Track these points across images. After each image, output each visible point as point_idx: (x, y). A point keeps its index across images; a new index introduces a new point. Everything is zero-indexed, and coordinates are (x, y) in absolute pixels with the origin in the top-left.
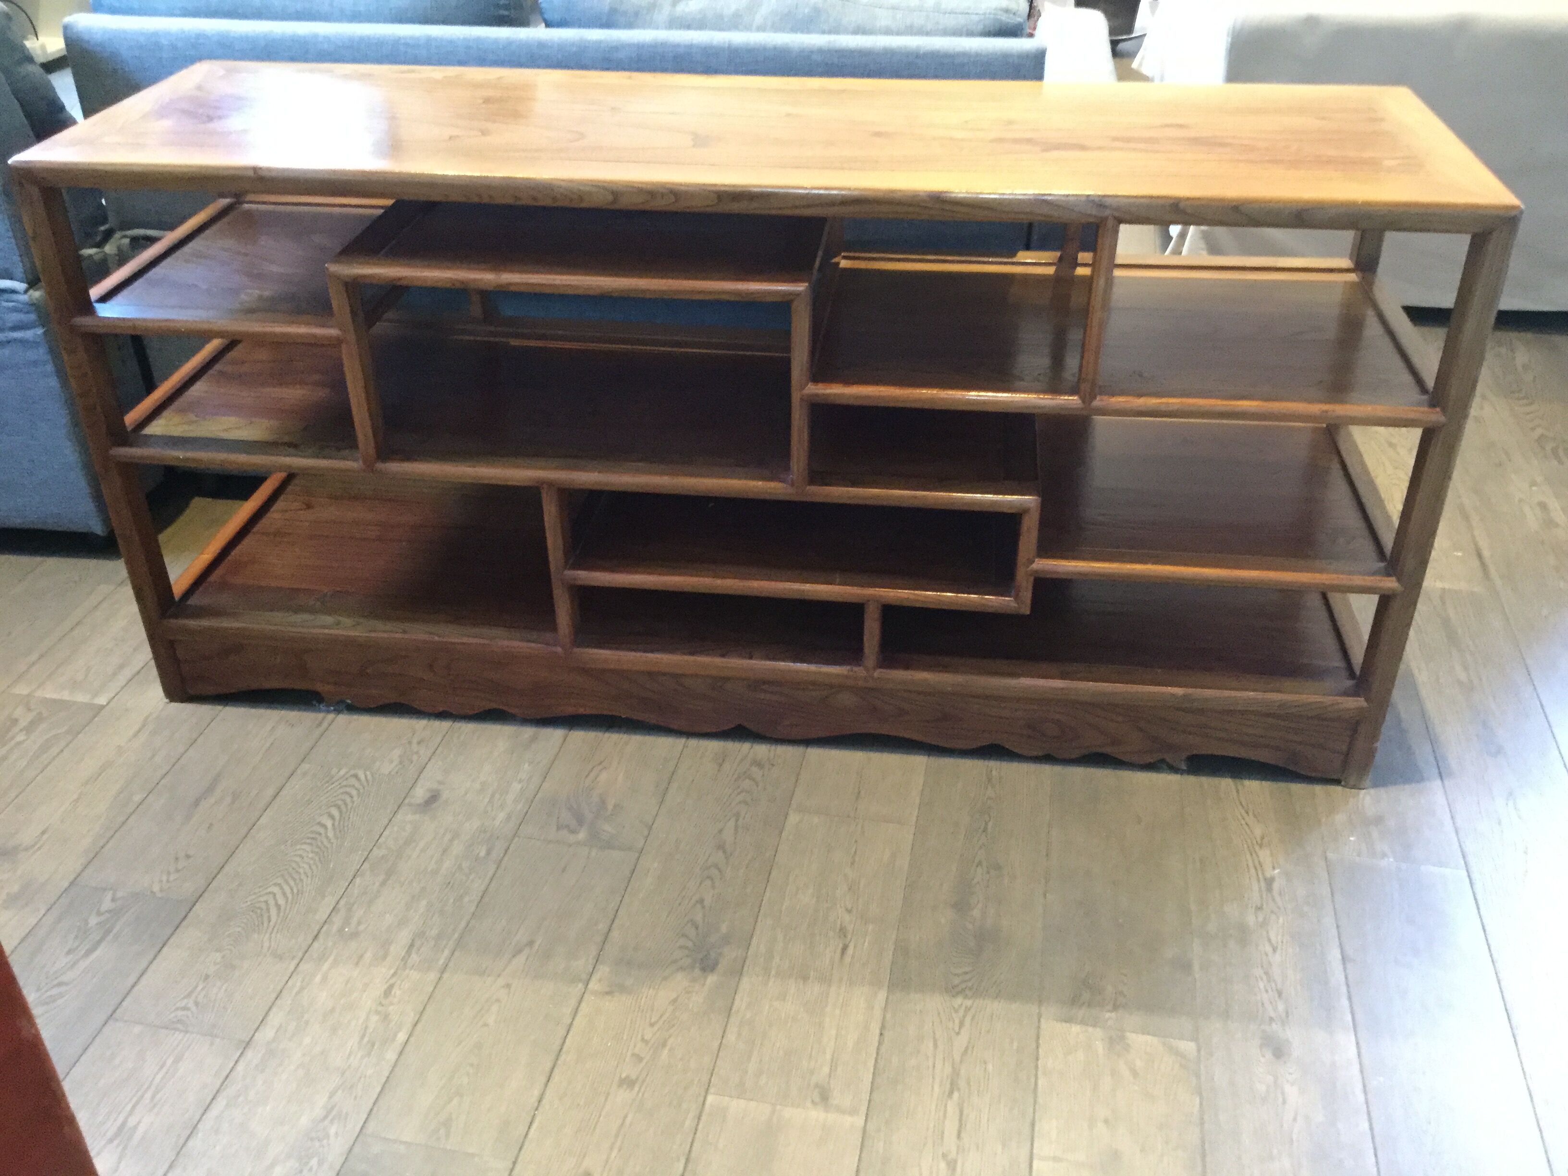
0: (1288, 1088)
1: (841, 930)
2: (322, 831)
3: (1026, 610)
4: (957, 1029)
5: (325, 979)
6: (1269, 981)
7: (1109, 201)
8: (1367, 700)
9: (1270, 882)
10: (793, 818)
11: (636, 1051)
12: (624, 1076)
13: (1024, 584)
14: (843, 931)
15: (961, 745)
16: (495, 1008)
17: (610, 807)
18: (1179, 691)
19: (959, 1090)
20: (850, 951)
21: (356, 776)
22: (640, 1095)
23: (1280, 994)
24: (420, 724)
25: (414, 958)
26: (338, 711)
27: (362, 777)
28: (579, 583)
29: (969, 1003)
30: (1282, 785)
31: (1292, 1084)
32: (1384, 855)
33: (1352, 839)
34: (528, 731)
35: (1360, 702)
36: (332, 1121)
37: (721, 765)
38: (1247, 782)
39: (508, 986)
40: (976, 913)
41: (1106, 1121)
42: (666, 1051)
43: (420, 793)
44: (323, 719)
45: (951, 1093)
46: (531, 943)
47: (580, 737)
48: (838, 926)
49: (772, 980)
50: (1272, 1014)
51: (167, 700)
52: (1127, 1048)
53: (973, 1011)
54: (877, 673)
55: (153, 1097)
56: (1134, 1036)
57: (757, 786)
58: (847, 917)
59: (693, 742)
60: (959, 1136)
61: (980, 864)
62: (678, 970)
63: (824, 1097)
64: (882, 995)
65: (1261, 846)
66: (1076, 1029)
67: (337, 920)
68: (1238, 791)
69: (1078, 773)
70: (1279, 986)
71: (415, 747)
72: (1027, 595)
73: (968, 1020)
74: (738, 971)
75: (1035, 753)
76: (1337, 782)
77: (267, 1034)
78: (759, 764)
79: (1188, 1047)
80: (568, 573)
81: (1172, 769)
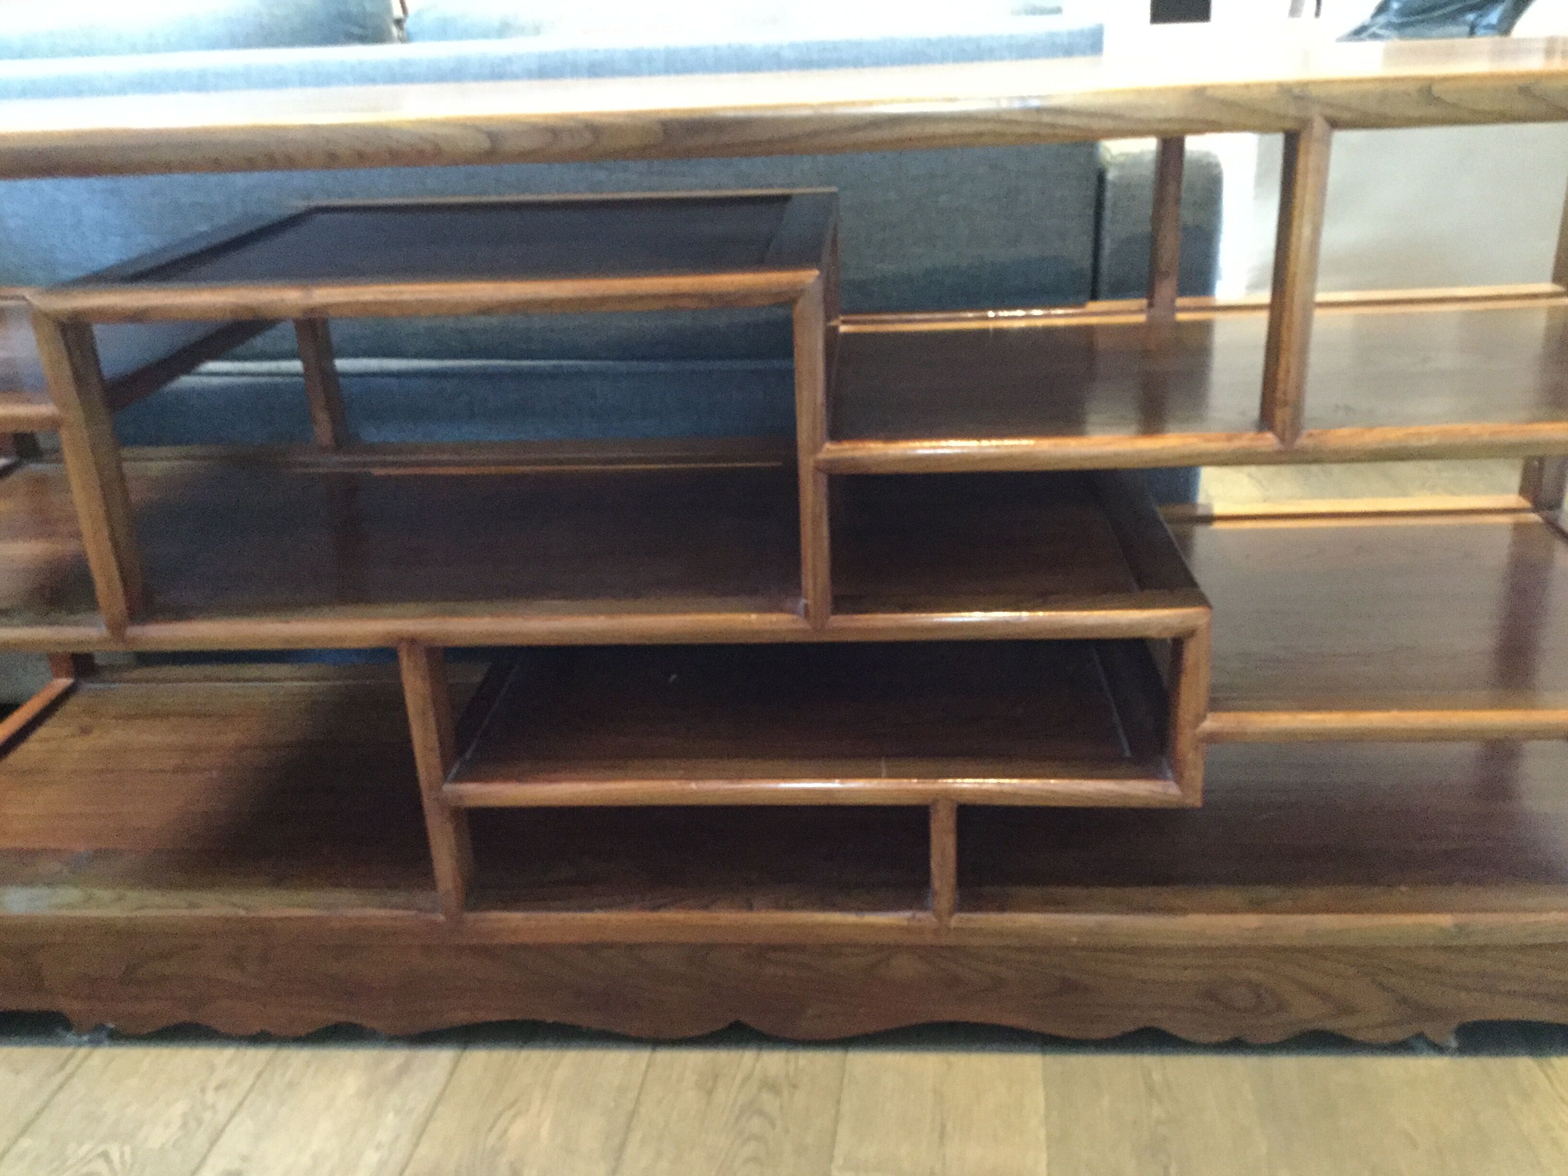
7: (1315, 92)
13: (1190, 756)
15: (1099, 1032)
18: (1446, 920)
21: (105, 1156)
24: (224, 1056)
26: (95, 1043)
27: (115, 1156)
28: (470, 803)
34: (395, 1057)
37: (710, 1093)
44: (70, 1057)
47: (480, 1061)
54: (957, 920)
57: (773, 1126)
59: (665, 1056)
68: (1547, 1076)
69: (1288, 1065)
71: (210, 1096)
72: (1196, 775)
75: (1216, 1038)
78: (771, 1086)
80: (449, 788)
81: (1439, 1049)
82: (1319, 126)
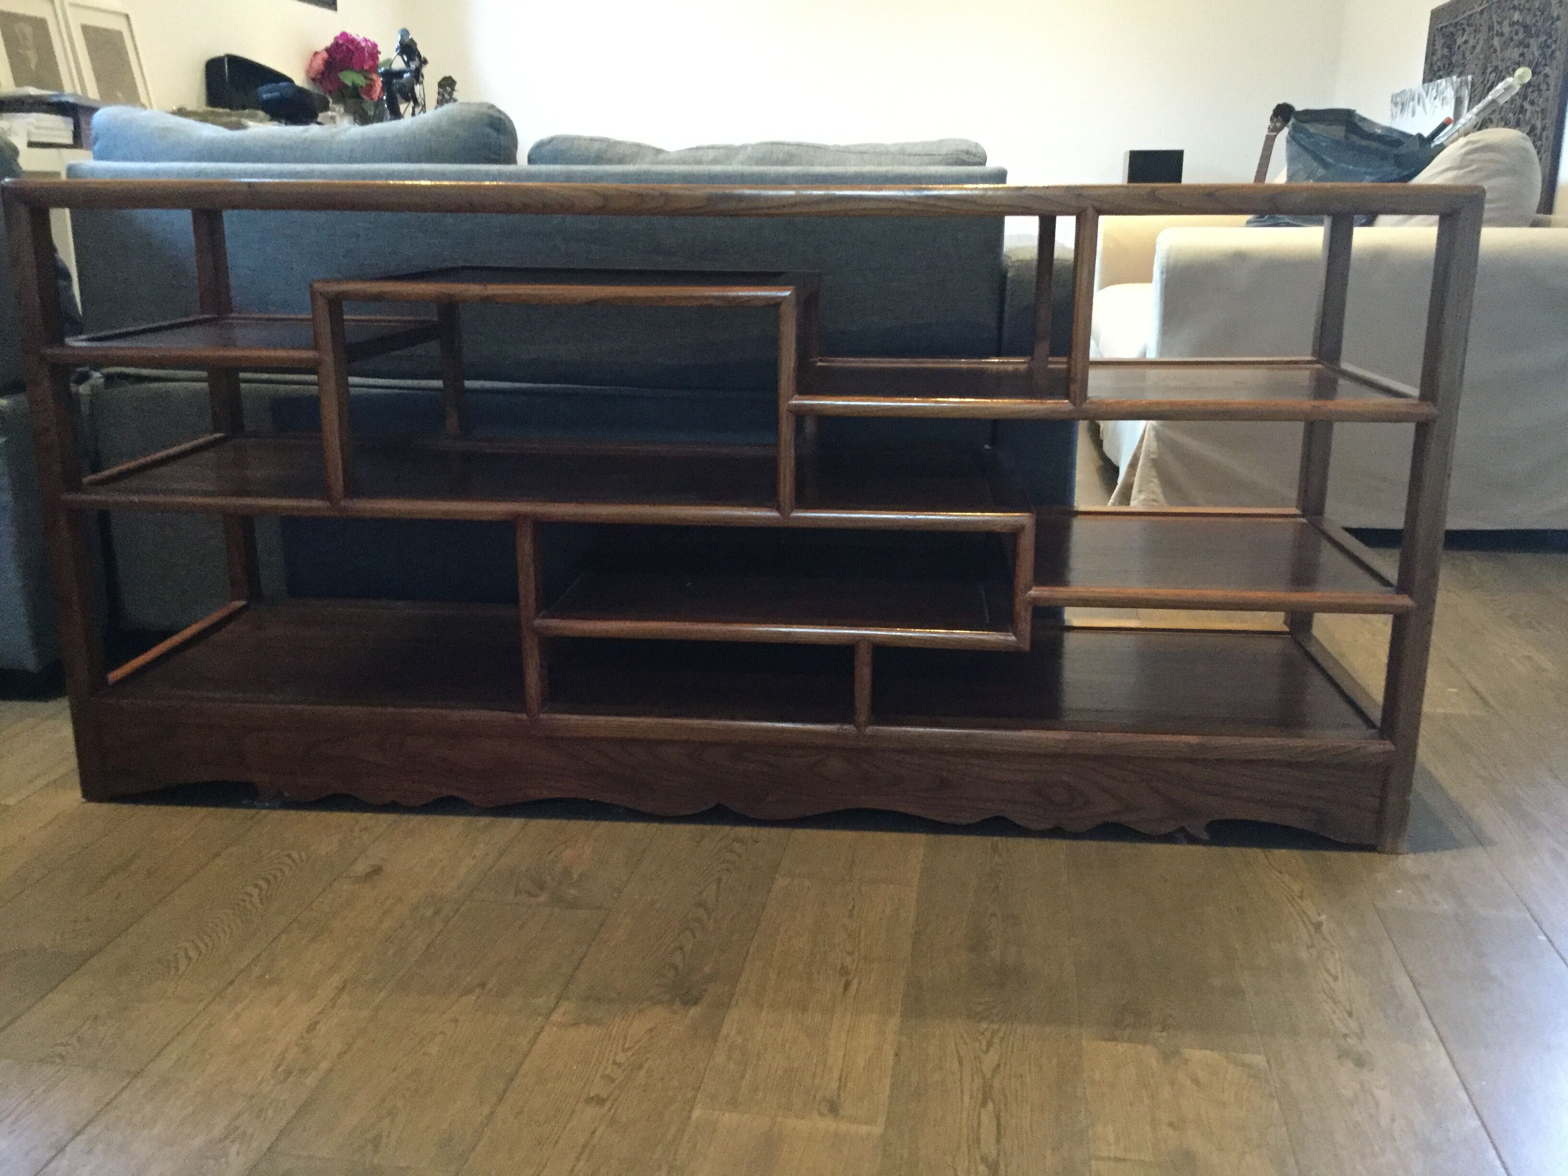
0: (1377, 1092)
1: (842, 968)
2: (246, 898)
4: (984, 1048)
5: (238, 1016)
6: (1335, 1003)
8: (1393, 744)
9: (1318, 926)
10: (781, 882)
11: (608, 1071)
12: (592, 1095)
13: (1022, 613)
14: (844, 971)
15: (962, 818)
16: (439, 1038)
17: (576, 876)
19: (993, 1101)
20: (854, 986)
21: (289, 856)
22: (613, 1110)
23: (1350, 1014)
24: (365, 818)
25: (345, 998)
26: (273, 808)
27: (296, 857)
28: (550, 632)
29: (995, 1026)
30: (1313, 853)
31: (1383, 1089)
32: (1436, 903)
33: (1399, 891)
34: (484, 821)
35: (1389, 746)
36: (233, 1142)
37: (698, 842)
39: (456, 1021)
40: (995, 953)
41: (1171, 1125)
42: (642, 1073)
43: (361, 868)
44: (257, 813)
45: (984, 1104)
46: (483, 985)
47: (540, 826)
48: (839, 966)
49: (764, 1013)
50: (1345, 1031)
51: (83, 800)
52: (1186, 1062)
53: (1001, 1034)
54: (870, 730)
55: (13, 1123)
56: (1191, 1051)
57: (740, 858)
58: (848, 959)
60: (998, 1141)
61: (993, 915)
62: (656, 1004)
63: (834, 1108)
64: (894, 1022)
65: (1301, 897)
66: (1122, 1047)
67: (256, 971)
70: (1348, 1008)
71: (357, 834)
72: (1025, 625)
73: (996, 1040)
74: (725, 1003)
75: (1043, 826)
77: (161, 1065)
78: (742, 841)
79: (1258, 1060)
80: (538, 622)
81: (1193, 840)
82: (1090, 212)
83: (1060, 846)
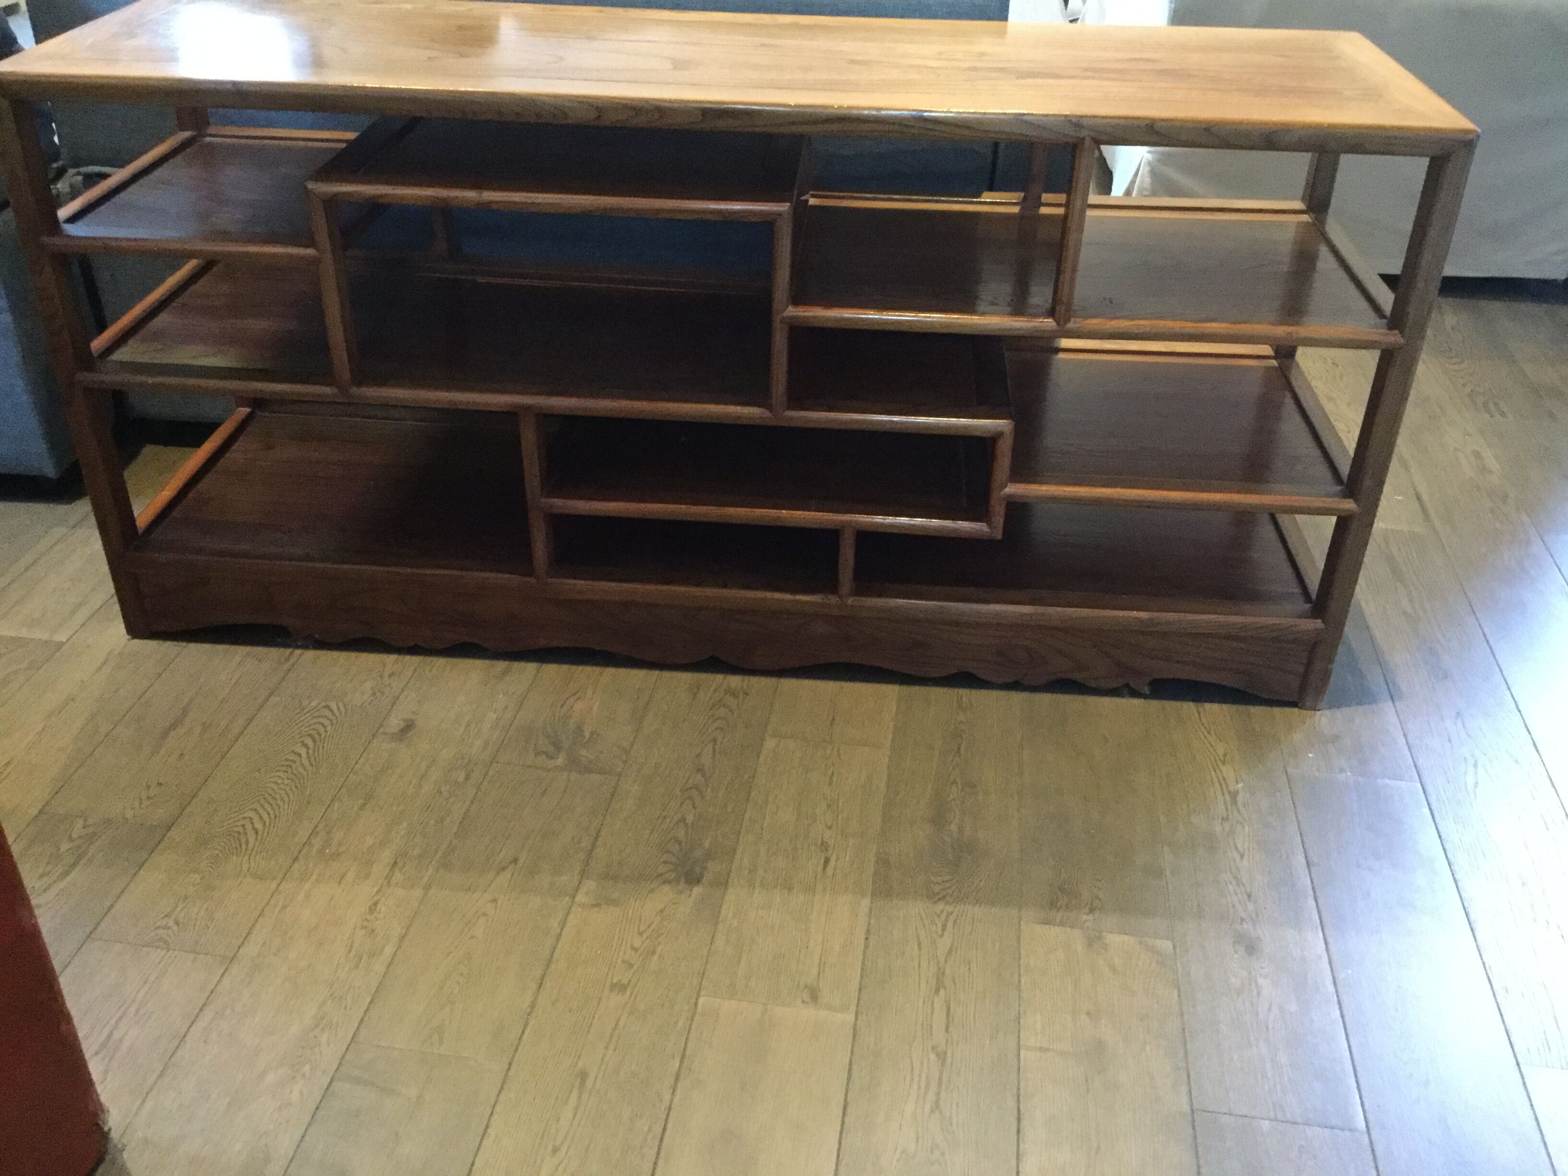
0: (1261, 981)
1: (822, 843)
2: (296, 758)
3: (998, 534)
4: (940, 932)
5: (308, 896)
6: (1238, 885)
7: (1085, 122)
8: (1323, 622)
9: (1234, 795)
10: (770, 743)
11: (626, 958)
12: (615, 981)
13: (997, 507)
14: (824, 846)
15: (932, 672)
16: (482, 920)
17: (587, 734)
18: (1143, 615)
19: (945, 988)
20: (832, 863)
21: (327, 707)
22: (633, 999)
23: (1249, 896)
24: (391, 659)
25: (398, 876)
26: (305, 647)
27: (334, 708)
28: (555, 511)
29: (949, 908)
30: (1242, 708)
31: (1265, 978)
32: (1342, 770)
33: (1310, 755)
34: (501, 665)
35: (1319, 624)
36: (323, 1030)
37: (695, 695)
38: (1207, 706)
39: (495, 900)
40: (953, 827)
41: (1088, 1014)
42: (656, 958)
43: (395, 723)
44: (292, 653)
45: (937, 990)
46: (515, 861)
47: (552, 671)
48: (820, 841)
49: (757, 892)
50: (1244, 915)
51: (129, 637)
52: (1105, 947)
53: (954, 916)
54: (850, 601)
55: (137, 1011)
56: (1111, 936)
57: (733, 714)
58: (827, 834)
59: (667, 674)
60: (947, 1031)
61: (954, 782)
62: (664, 883)
63: (814, 996)
64: (866, 902)
65: (1224, 762)
66: (1055, 930)
67: (317, 843)
68: (1199, 713)
69: (1045, 698)
70: (1248, 890)
71: (386, 680)
72: (999, 520)
73: (950, 924)
74: (723, 883)
75: (1003, 681)
76: (1294, 704)
77: (251, 949)
78: (734, 694)
79: (1166, 945)
80: (545, 501)
81: (1136, 694)
82: (1088, 143)
83: (1017, 698)
